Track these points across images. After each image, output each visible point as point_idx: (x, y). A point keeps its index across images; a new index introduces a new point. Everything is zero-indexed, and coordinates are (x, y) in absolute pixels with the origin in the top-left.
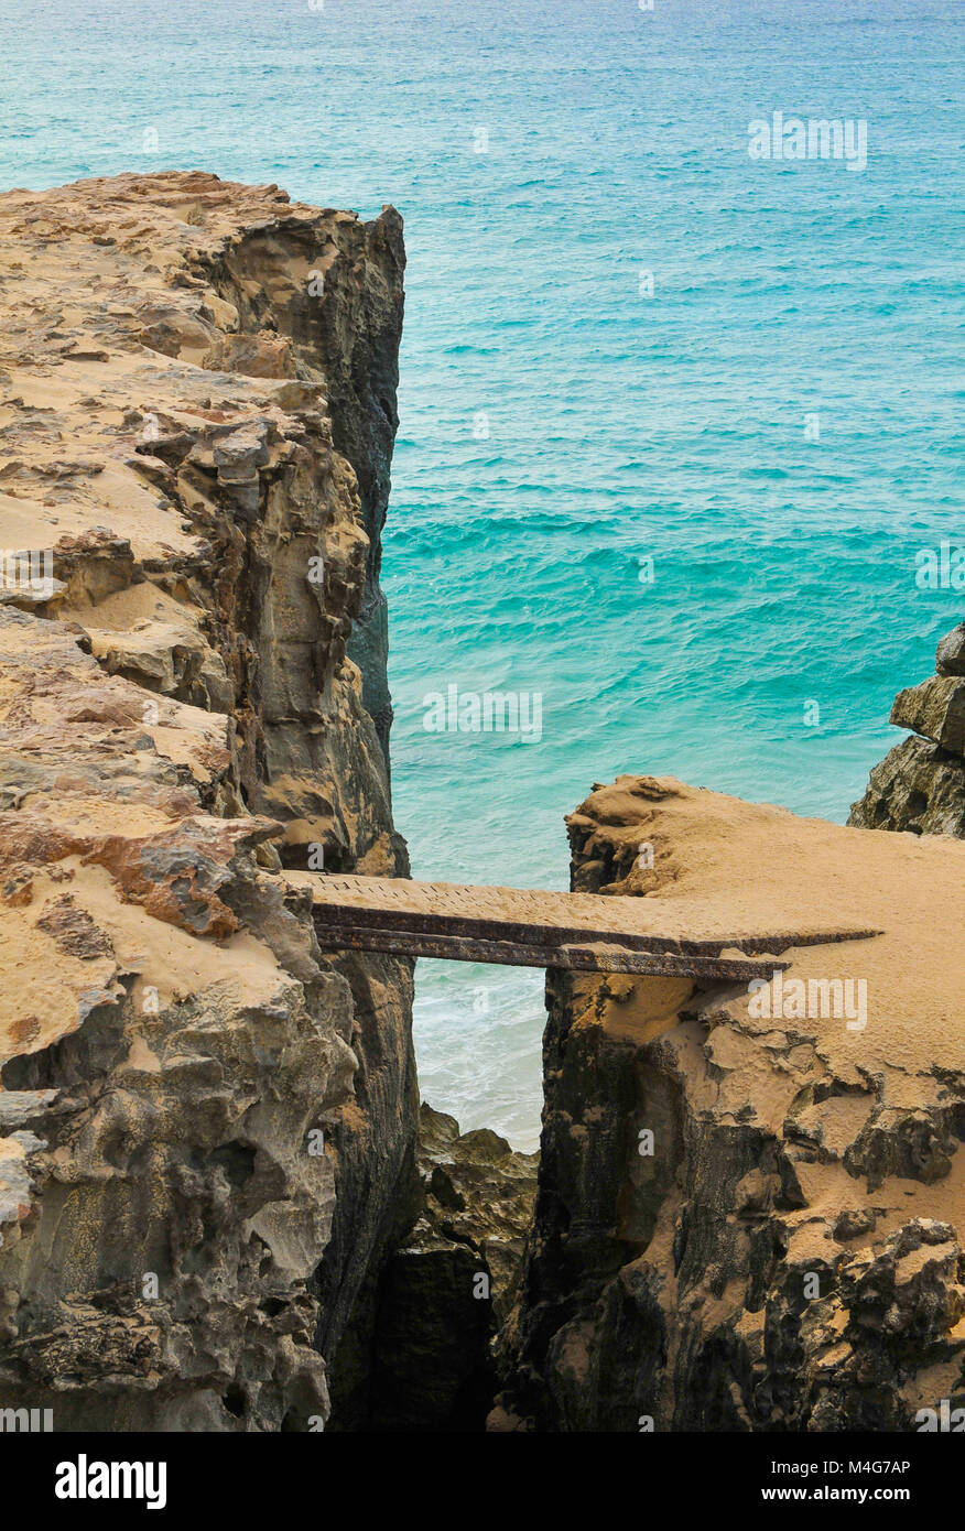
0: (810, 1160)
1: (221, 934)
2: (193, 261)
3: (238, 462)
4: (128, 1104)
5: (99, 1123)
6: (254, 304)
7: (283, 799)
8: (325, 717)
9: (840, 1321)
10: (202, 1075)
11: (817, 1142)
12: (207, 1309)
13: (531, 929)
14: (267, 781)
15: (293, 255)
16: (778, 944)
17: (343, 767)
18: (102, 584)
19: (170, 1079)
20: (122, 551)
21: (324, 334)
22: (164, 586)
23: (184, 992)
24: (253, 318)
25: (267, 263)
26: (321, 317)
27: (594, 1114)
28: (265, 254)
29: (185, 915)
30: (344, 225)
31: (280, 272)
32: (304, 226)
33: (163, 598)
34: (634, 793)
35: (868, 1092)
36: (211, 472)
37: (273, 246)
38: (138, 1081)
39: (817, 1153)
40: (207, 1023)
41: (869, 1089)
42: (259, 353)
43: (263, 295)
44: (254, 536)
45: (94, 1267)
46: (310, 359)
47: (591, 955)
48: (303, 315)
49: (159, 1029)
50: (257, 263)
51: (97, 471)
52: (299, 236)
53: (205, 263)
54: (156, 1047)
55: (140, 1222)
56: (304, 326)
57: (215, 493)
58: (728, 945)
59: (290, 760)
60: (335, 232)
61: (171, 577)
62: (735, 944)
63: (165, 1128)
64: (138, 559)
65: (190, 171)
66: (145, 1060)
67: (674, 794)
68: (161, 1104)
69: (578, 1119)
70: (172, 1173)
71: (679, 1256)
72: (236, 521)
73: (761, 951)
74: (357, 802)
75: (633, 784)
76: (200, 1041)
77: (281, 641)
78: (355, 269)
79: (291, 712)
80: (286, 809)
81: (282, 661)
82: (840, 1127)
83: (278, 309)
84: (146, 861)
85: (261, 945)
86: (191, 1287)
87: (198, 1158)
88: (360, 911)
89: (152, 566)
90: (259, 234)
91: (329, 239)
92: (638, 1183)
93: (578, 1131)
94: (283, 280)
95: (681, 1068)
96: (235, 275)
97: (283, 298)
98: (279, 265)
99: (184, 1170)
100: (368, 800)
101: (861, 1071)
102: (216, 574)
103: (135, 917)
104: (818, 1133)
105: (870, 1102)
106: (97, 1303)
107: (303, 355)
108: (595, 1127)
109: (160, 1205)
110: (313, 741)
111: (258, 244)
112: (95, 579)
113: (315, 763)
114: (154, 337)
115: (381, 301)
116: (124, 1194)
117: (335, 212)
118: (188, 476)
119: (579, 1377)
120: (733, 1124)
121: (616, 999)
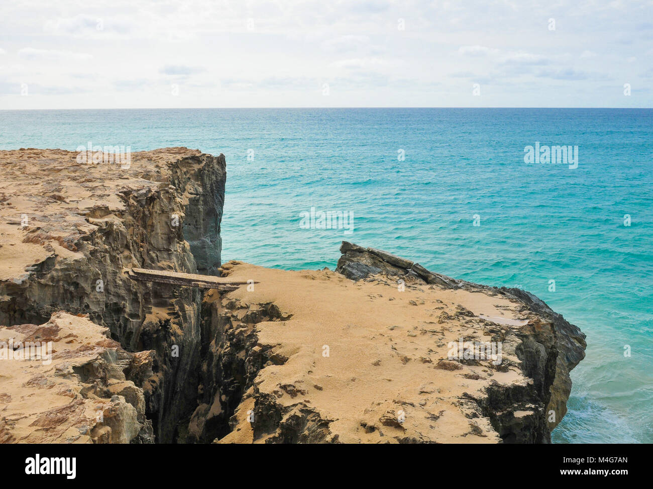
0: (235, 321)
1: (74, 250)
2: (169, 164)
3: (141, 195)
4: (54, 273)
5: (49, 276)
6: (185, 173)
7: (162, 266)
8: (172, 250)
9: (229, 344)
10: (66, 269)
11: (236, 317)
12: (71, 308)
13: (186, 279)
14: (158, 262)
15: (196, 163)
16: (238, 284)
17: (178, 261)
18: (103, 214)
19: (61, 270)
20: (107, 208)
21: (202, 180)
22: (116, 215)
23: (65, 257)
24: (185, 176)
25: (189, 165)
26: (202, 176)
27: (206, 318)
28: (188, 163)
29: (68, 247)
30: (208, 157)
31: (192, 167)
32: (197, 157)
33: (115, 216)
34: (232, 264)
35: (247, 308)
36: (137, 197)
37: (190, 161)
38: (57, 270)
39: (236, 319)
40: (68, 262)
41: (247, 307)
42: (162, 178)
43: (187, 171)
44: (145, 209)
45: (51, 300)
46: (199, 185)
47: (198, 284)
48: (197, 176)
49: (60, 263)
50: (186, 165)
51: (109, 195)
52: (196, 159)
53: (172, 164)
54: (60, 265)
55: (59, 293)
56: (198, 178)
57: (138, 201)
58: (227, 284)
59: (164, 258)
60: (205, 159)
61: (117, 213)
62: (229, 284)
63: (61, 278)
64: (110, 210)
65: (181, 147)
66: (58, 267)
67: (239, 264)
68: (60, 274)
69: (203, 319)
70: (63, 286)
71: (216, 342)
72: (141, 206)
73: (234, 285)
74: (182, 268)
75: (232, 262)
76: (67, 264)
77: (162, 234)
78: (211, 166)
79: (164, 248)
80: (163, 268)
81: (162, 238)
82: (241, 314)
83: (191, 174)
84: (64, 239)
85: (82, 253)
86: (68, 305)
87: (69, 284)
88: (150, 274)
89: (113, 211)
90: (186, 158)
91: (203, 160)
92: (212, 330)
93: (203, 322)
94: (192, 168)
95: (217, 307)
96: (180, 167)
97: (193, 172)
98: (192, 165)
99: (65, 285)
100: (185, 268)
101: (246, 304)
102: (137, 217)
103: (61, 248)
104: (237, 316)
105: (247, 310)
106: (51, 305)
107: (197, 184)
108: (206, 321)
109: (62, 291)
110: (169, 255)
111: (187, 161)
112: (101, 213)
113: (170, 259)
114: (145, 176)
115: (219, 174)
116: (55, 289)
117: (205, 154)
118: (132, 198)
119: (205, 370)
120: (224, 315)
121: (210, 296)
